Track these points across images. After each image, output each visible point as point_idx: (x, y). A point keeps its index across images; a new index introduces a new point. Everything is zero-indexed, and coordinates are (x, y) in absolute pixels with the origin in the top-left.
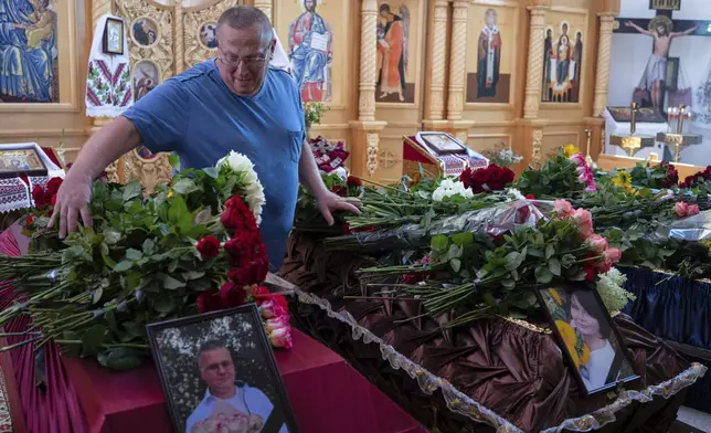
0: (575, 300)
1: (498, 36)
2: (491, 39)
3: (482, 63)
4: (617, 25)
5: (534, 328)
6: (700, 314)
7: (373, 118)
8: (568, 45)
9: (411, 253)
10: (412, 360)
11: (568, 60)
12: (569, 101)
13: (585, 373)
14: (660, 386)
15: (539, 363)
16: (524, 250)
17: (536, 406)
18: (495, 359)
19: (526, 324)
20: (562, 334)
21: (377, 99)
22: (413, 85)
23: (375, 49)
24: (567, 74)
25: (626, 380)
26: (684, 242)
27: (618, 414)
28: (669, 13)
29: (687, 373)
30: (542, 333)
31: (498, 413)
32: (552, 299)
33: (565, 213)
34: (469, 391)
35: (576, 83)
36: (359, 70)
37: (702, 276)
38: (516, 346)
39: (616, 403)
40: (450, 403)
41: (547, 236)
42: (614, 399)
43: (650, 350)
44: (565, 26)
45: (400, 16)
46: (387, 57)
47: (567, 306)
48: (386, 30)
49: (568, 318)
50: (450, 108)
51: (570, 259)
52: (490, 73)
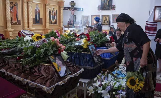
0: (57, 58)
1: (39, 10)
2: (37, 11)
3: (36, 16)
4: (64, 8)
5: (48, 65)
6: (82, 59)
7: (10, 28)
8: (54, 12)
9: (18, 53)
10: (21, 77)
11: (54, 15)
12: (55, 24)
13: (60, 73)
14: (76, 74)
15: (50, 72)
16: (45, 48)
17: (50, 81)
18: (40, 73)
19: (46, 64)
20: (54, 65)
21: (11, 24)
22: (20, 21)
23: (10, 12)
24: (54, 18)
25: (69, 73)
26: (78, 46)
27: (67, 80)
28: (73, 6)
29: (80, 71)
30: (50, 66)
31: (41, 84)
32: (52, 58)
33: (53, 40)
34: (34, 81)
35: (56, 20)
36: (6, 17)
37: (82, 52)
38: (44, 69)
39: (67, 78)
40: (30, 85)
41: (50, 45)
42: (66, 77)
43: (73, 67)
44: (53, 8)
45: (16, 5)
46: (13, 14)
47: (55, 59)
48: (12, 8)
49: (55, 62)
50: (29, 26)
51: (55, 49)
52: (38, 18)
